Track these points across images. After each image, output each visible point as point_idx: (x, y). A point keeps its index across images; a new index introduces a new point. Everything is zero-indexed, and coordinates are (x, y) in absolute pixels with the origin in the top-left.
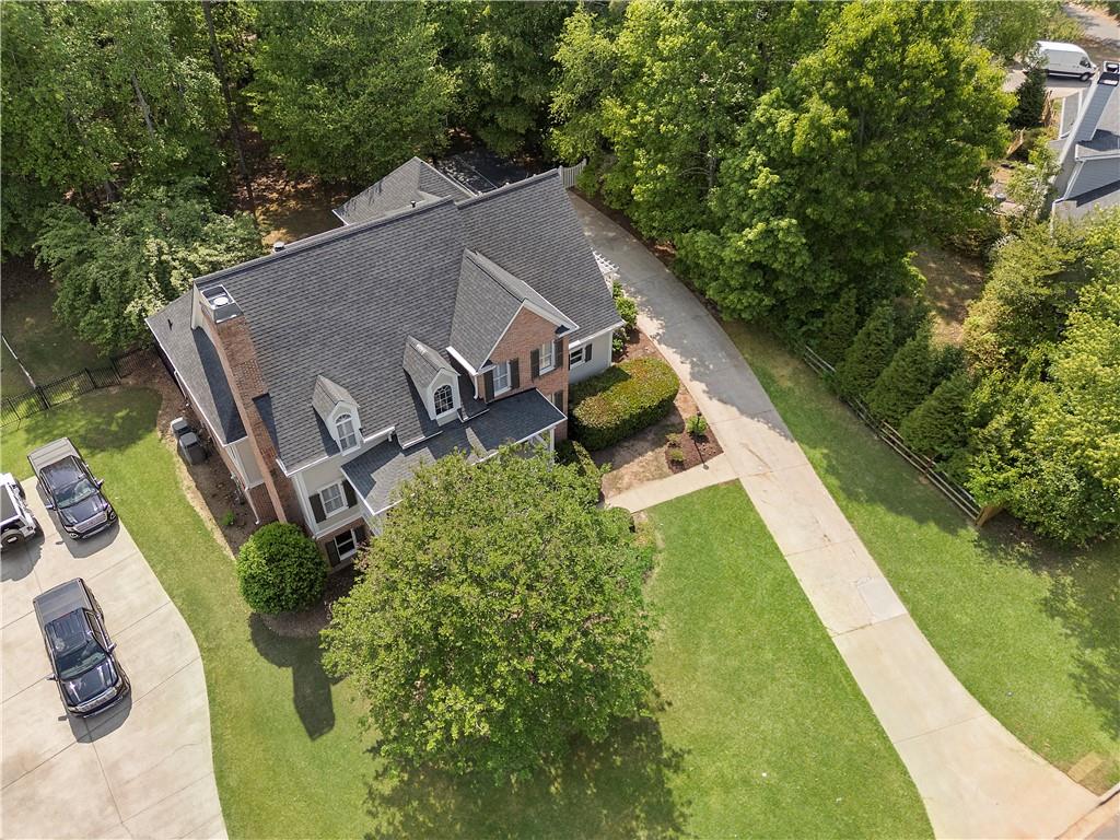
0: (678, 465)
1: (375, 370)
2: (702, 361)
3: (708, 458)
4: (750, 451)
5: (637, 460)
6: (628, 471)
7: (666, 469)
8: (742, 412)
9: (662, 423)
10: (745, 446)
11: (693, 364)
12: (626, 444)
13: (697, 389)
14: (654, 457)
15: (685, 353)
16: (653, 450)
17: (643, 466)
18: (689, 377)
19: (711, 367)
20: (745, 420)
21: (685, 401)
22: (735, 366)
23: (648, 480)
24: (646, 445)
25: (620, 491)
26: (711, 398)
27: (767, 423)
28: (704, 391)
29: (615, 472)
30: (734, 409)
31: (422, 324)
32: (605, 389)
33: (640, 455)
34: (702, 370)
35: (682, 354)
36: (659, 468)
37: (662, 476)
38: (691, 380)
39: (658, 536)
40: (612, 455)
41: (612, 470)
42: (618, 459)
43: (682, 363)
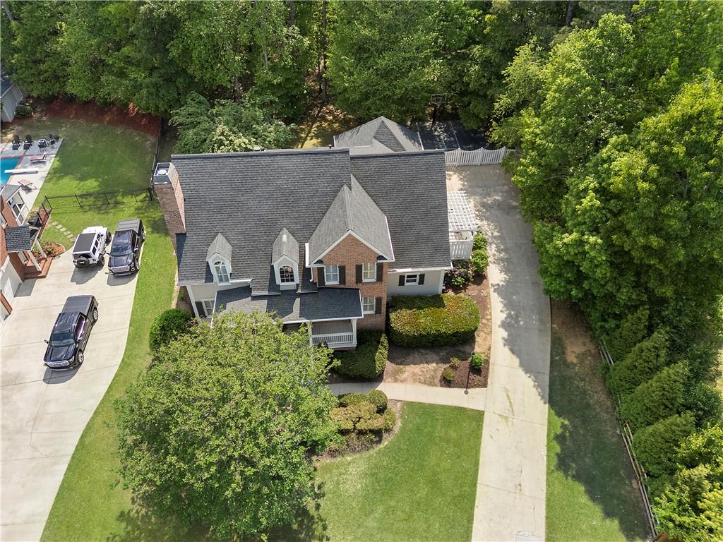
0: (447, 382)
1: (254, 241)
2: (517, 316)
3: (472, 387)
4: (508, 395)
5: (422, 365)
6: (411, 370)
7: (437, 381)
8: (522, 365)
9: (457, 348)
10: (507, 391)
11: (509, 316)
12: (423, 351)
13: (500, 334)
14: (434, 368)
15: (509, 305)
16: (437, 363)
17: (422, 371)
18: (499, 323)
19: (521, 323)
20: (521, 372)
21: (485, 339)
22: (540, 330)
23: (420, 382)
24: (435, 357)
25: (396, 380)
26: (505, 345)
27: (535, 382)
28: (503, 338)
29: (401, 366)
30: (517, 361)
31: (296, 223)
32: (420, 308)
33: (427, 363)
34: (513, 322)
35: (505, 305)
36: (433, 377)
37: (431, 384)
38: (499, 326)
39: (399, 423)
40: (408, 354)
41: (401, 364)
42: (410, 358)
43: (501, 311)
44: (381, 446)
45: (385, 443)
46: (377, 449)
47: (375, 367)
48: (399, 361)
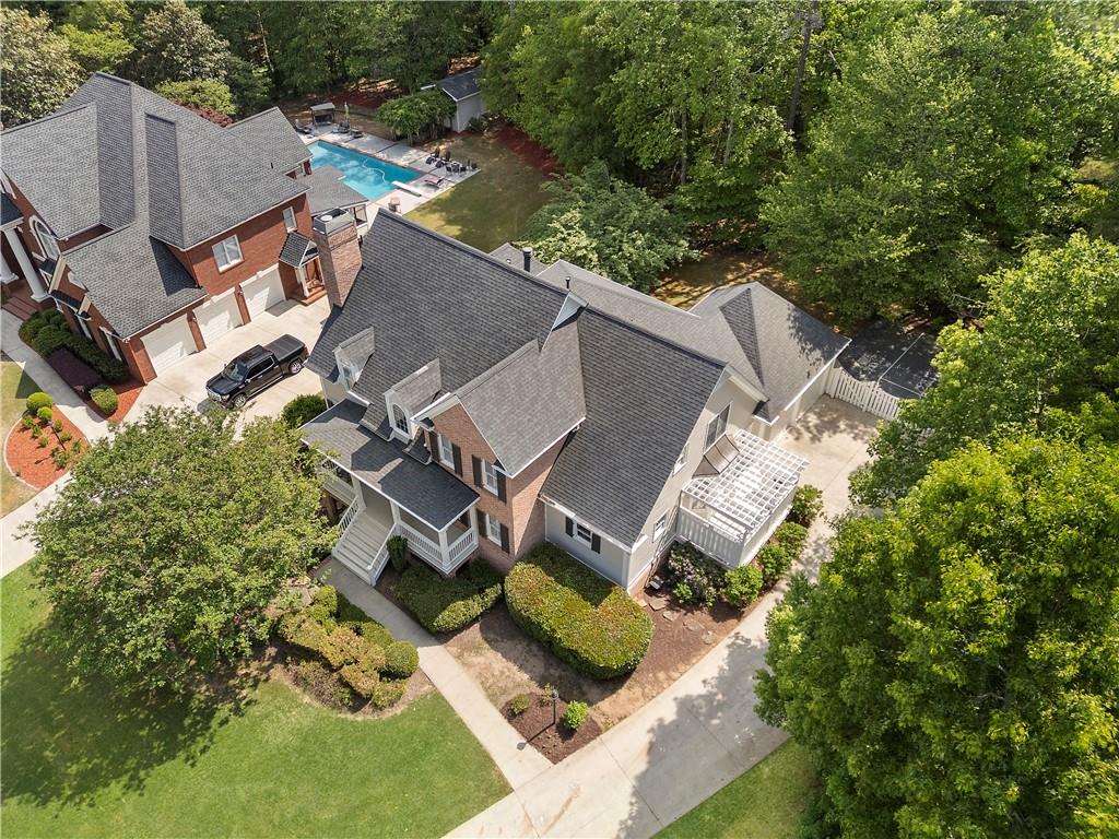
0: (512, 714)
2: (721, 706)
3: (537, 746)
4: (569, 802)
5: (511, 664)
6: (495, 661)
7: (503, 700)
8: (641, 778)
9: (581, 681)
10: (576, 792)
11: (709, 698)
12: (535, 648)
13: (664, 708)
14: (519, 680)
15: (727, 682)
16: (532, 679)
17: (502, 673)
18: (681, 694)
19: (715, 722)
20: (628, 786)
21: (631, 701)
22: (730, 755)
23: (482, 683)
24: (540, 668)
25: (459, 657)
26: (651, 730)
27: (631, 818)
28: (661, 720)
29: (486, 645)
30: (642, 766)
33: (522, 667)
34: (704, 710)
35: (721, 678)
36: (504, 691)
37: (492, 698)
38: (675, 699)
39: (399, 710)
40: (512, 638)
41: (489, 642)
42: (508, 645)
43: (704, 682)
44: (350, 716)
45: (359, 717)
46: (342, 716)
47: (437, 616)
48: (492, 636)
